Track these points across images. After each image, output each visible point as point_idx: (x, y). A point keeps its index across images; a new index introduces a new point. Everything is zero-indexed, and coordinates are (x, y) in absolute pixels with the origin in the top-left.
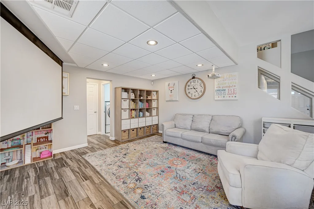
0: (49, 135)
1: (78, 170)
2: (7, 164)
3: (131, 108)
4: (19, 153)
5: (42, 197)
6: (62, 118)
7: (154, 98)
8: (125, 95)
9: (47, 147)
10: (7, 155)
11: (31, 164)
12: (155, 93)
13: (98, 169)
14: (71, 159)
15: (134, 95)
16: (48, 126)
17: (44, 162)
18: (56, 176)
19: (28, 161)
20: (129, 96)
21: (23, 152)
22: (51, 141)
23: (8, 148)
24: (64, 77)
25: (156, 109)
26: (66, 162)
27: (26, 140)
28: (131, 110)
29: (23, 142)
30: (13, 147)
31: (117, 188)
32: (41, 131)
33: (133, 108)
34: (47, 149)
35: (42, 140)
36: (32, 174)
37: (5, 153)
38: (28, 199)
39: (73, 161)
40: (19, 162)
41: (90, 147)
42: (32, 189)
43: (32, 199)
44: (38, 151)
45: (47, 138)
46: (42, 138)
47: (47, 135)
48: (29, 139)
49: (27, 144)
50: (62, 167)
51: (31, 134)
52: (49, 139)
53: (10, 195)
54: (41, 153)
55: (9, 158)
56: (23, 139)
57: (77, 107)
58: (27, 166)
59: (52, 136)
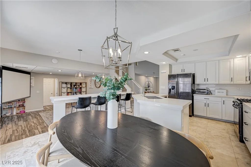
0: (24, 104)
1: (34, 116)
2: (6, 114)
3: (68, 92)
4: (11, 110)
5: (18, 121)
6: (30, 97)
7: (83, 86)
8: (64, 85)
9: (23, 109)
10: (6, 111)
11: (16, 115)
12: (85, 84)
13: (42, 116)
14: (33, 114)
15: (70, 85)
16: (23, 100)
17: (21, 114)
18: (25, 118)
19: (15, 113)
20: (67, 86)
21: (13, 110)
22: (25, 106)
23: (7, 108)
24: (32, 79)
25: (85, 92)
26: (30, 114)
27: (14, 106)
28: (68, 93)
29: (13, 106)
30: (8, 108)
31: (44, 120)
32: (20, 102)
33: (70, 92)
34: (23, 110)
35: (21, 106)
36: (16, 117)
37: (5, 110)
38: (14, 122)
39: (34, 114)
40: (11, 114)
41: (44, 110)
42: (16, 120)
43: (15, 122)
44: (19, 110)
45: (23, 105)
46: (21, 105)
47: (23, 104)
48: (15, 105)
49: (15, 107)
50: (28, 115)
51: (16, 103)
52: (24, 106)
53: (8, 121)
54: (20, 111)
55: (7, 112)
56: (13, 105)
57: (38, 92)
58: (14, 115)
59: (25, 105)
